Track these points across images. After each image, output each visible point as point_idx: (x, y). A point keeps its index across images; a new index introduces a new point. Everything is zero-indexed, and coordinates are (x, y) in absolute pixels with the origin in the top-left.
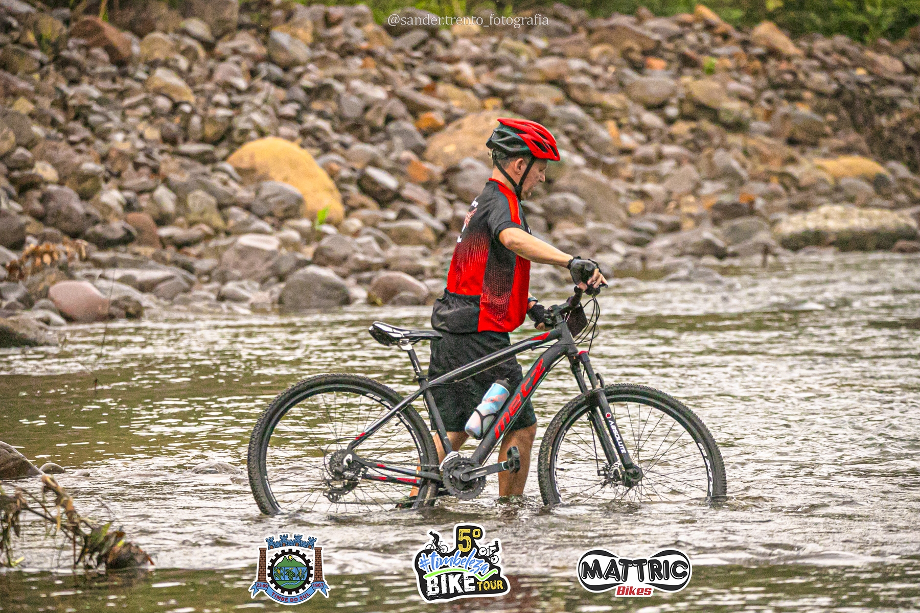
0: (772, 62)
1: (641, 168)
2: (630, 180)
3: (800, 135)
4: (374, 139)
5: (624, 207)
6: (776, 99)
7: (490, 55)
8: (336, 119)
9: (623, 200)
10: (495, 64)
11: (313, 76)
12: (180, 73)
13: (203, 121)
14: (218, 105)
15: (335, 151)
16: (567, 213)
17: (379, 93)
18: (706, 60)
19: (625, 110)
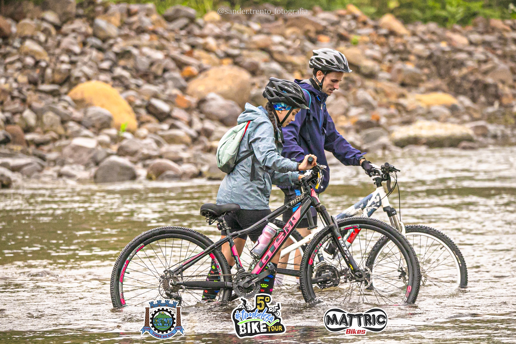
0: (392, 39)
3: (408, 81)
4: (157, 81)
6: (394, 60)
7: (226, 34)
8: (134, 70)
10: (228, 38)
11: (120, 45)
12: (40, 43)
13: (54, 71)
14: (63, 62)
15: (132, 89)
17: (159, 55)
18: (354, 37)
19: (305, 66)
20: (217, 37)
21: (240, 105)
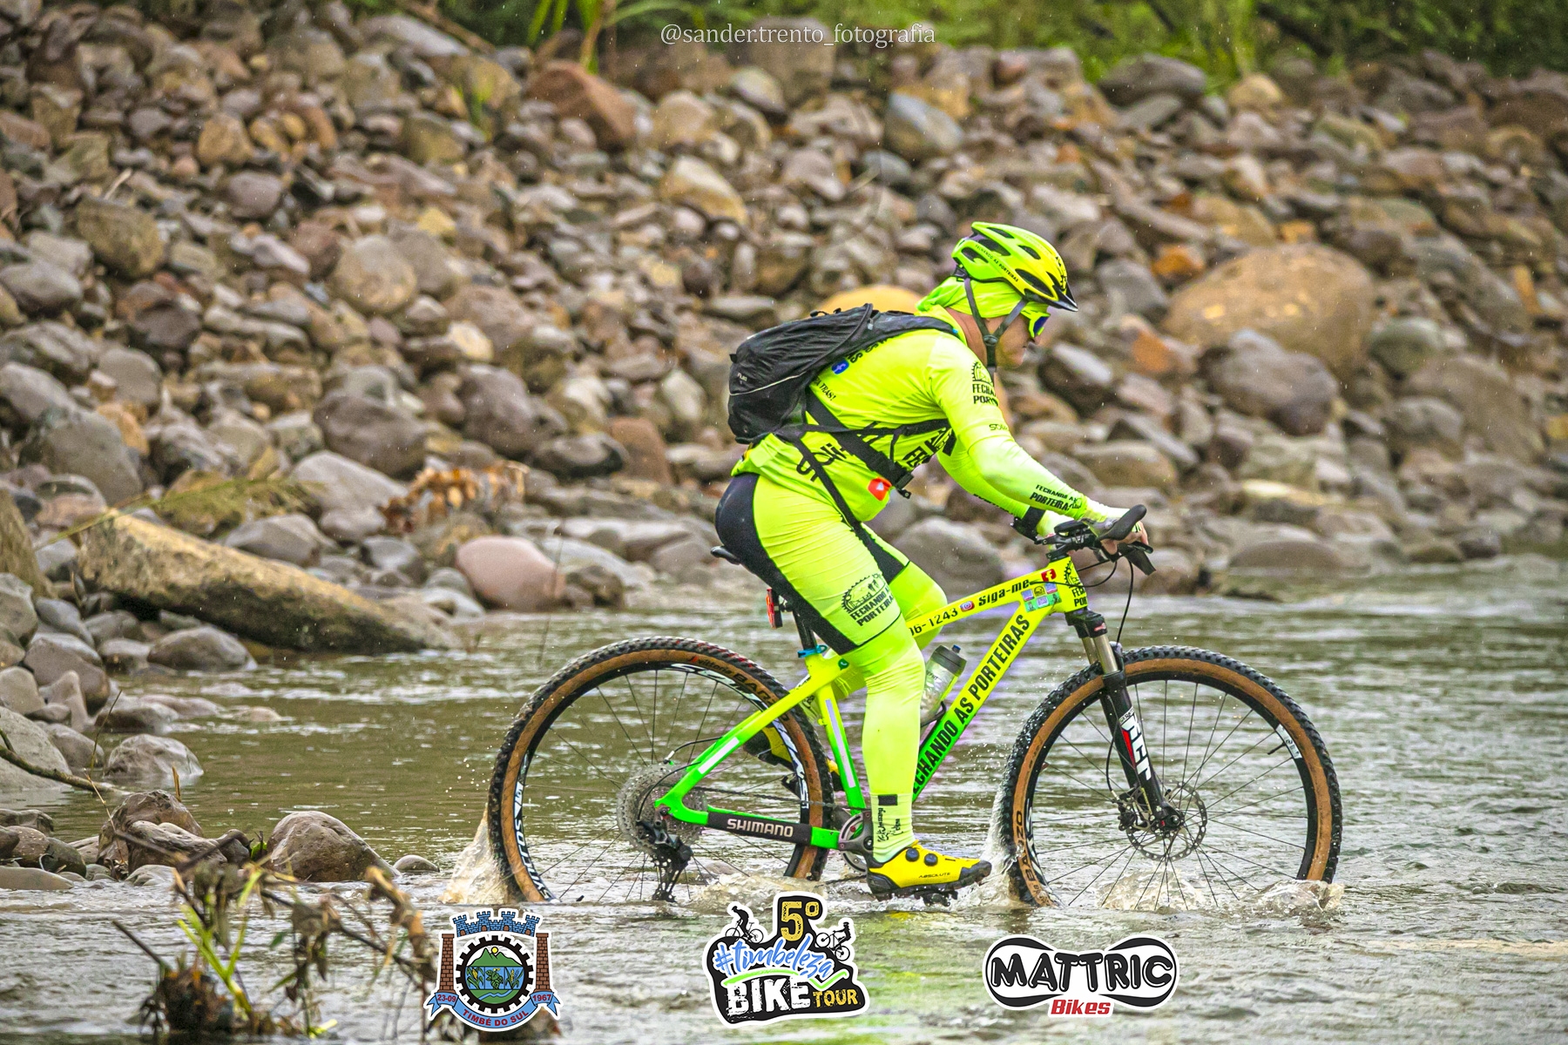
2: (1553, 376)
5: (1540, 427)
7: (1297, 144)
9: (1537, 414)
10: (1302, 159)
11: (964, 176)
12: (721, 167)
13: (760, 254)
14: (788, 226)
16: (1429, 435)
17: (1085, 209)
21: (1334, 371)
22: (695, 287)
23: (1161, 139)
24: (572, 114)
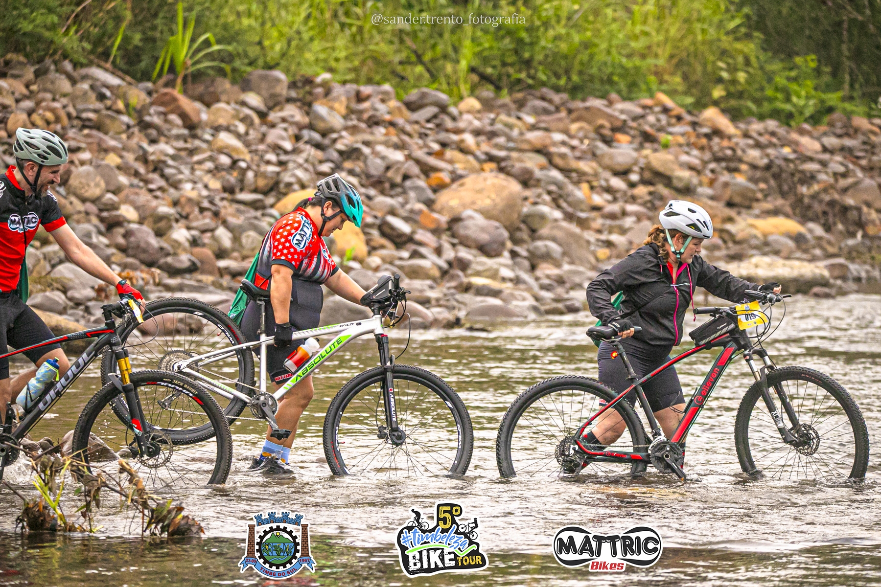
0: (716, 140)
1: (608, 222)
2: (599, 231)
3: (737, 199)
4: (393, 193)
5: (594, 253)
6: (718, 169)
7: (489, 128)
8: (363, 177)
9: (592, 248)
11: (345, 141)
12: (238, 136)
13: (256, 176)
14: (268, 162)
16: (547, 257)
17: (398, 156)
18: (663, 137)
19: (596, 175)
20: (477, 133)
21: (506, 228)
22: (229, 190)
23: (430, 125)
24: (172, 112)
